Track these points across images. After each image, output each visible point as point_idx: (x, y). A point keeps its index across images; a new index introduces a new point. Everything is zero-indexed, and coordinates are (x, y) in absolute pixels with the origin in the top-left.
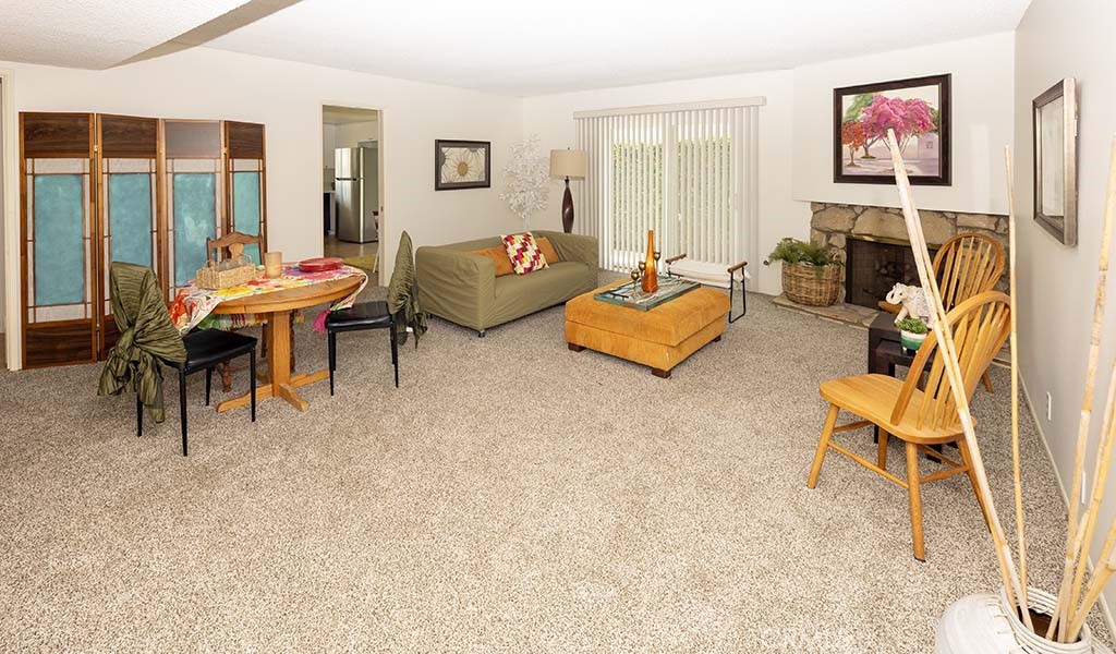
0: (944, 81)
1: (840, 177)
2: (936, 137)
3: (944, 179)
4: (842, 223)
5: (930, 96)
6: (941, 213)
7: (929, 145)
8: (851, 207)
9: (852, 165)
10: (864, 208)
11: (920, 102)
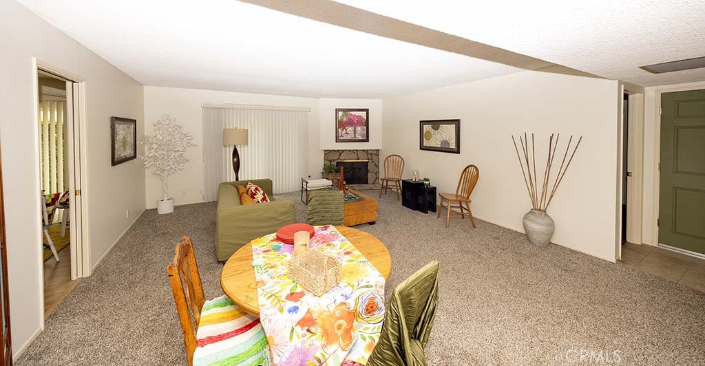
0: (367, 111)
1: (338, 140)
2: (365, 127)
3: (367, 140)
4: (335, 157)
5: (363, 114)
6: (364, 150)
7: (364, 130)
8: (338, 151)
9: (342, 136)
10: (343, 151)
11: (361, 116)
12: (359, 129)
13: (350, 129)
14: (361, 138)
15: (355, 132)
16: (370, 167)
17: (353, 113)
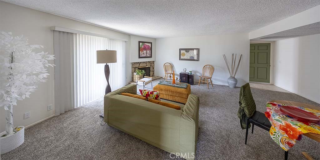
0: (151, 43)
1: (140, 57)
2: (151, 51)
3: (151, 57)
4: (137, 66)
5: (150, 45)
6: (149, 62)
8: (139, 62)
9: (141, 55)
10: (141, 62)
11: (149, 46)
12: (148, 51)
13: (145, 52)
14: (149, 56)
15: (147, 53)
16: (151, 69)
17: (146, 44)
